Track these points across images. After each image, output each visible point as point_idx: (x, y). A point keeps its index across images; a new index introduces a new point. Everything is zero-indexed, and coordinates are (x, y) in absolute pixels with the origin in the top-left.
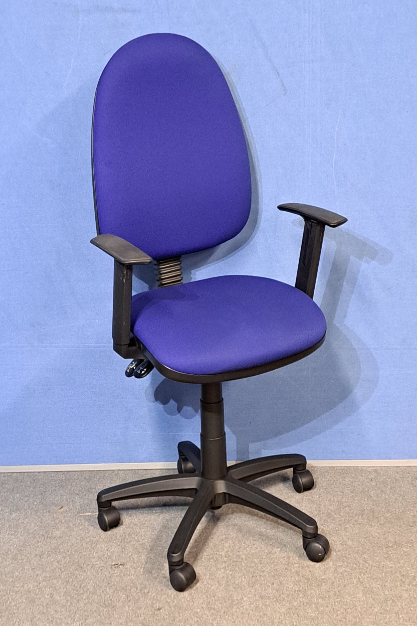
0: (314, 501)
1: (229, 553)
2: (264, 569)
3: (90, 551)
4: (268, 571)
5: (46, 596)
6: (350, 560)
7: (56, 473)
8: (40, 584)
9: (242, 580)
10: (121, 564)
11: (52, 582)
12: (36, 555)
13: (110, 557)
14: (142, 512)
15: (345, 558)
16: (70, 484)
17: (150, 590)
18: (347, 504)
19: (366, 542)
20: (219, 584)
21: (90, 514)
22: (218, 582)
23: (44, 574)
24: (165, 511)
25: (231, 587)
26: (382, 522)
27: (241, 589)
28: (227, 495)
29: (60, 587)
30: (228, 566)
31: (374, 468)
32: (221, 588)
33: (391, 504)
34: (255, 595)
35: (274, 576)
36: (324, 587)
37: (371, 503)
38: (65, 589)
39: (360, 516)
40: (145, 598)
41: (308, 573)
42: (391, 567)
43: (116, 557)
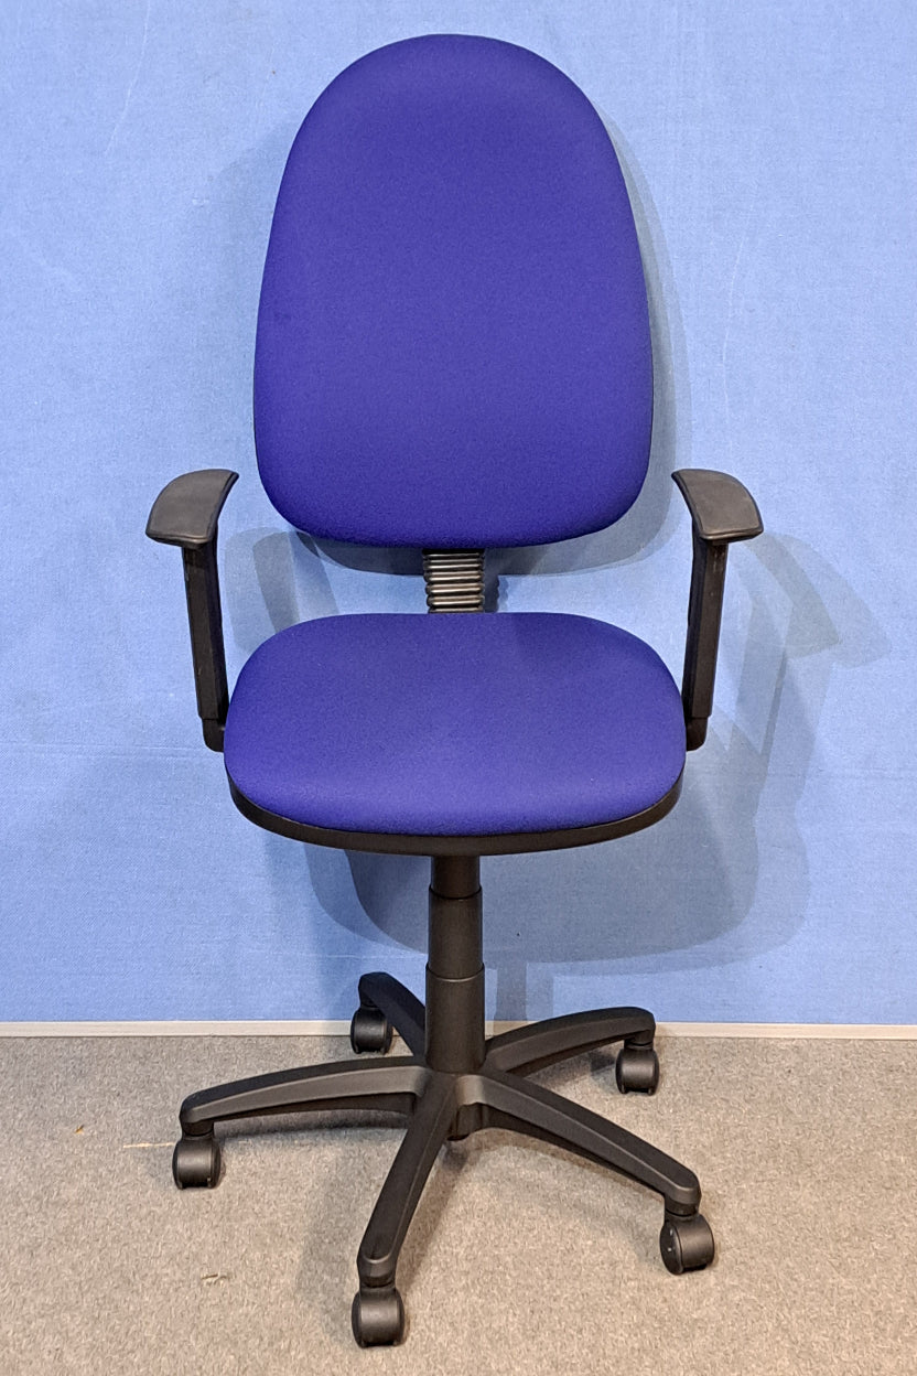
0: (662, 1120)
1: (475, 1249)
2: (558, 1293)
3: (149, 1239)
4: (566, 1298)
5: (46, 1356)
6: (754, 1271)
7: (66, 1041)
8: (30, 1323)
9: (507, 1320)
10: (223, 1277)
11: (59, 1319)
12: (21, 1249)
13: (196, 1256)
14: (269, 1142)
15: (742, 1267)
16: (100, 1068)
17: (295, 1343)
18: (738, 1130)
19: (787, 1227)
20: (455, 1329)
21: (147, 1145)
22: (452, 1324)
23: (40, 1299)
24: (322, 1141)
25: (483, 1338)
26: (820, 1177)
27: (507, 1343)
28: (485, 1110)
29: (80, 1333)
30: (473, 1283)
31: (794, 1043)
32: (461, 1340)
33: (837, 1132)
34: (540, 1360)
35: (581, 1311)
36: (700, 1341)
37: (793, 1129)
38: (90, 1339)
39: (771, 1163)
40: (281, 1364)
41: (660, 1303)
42: (850, 1292)
43: (210, 1257)
